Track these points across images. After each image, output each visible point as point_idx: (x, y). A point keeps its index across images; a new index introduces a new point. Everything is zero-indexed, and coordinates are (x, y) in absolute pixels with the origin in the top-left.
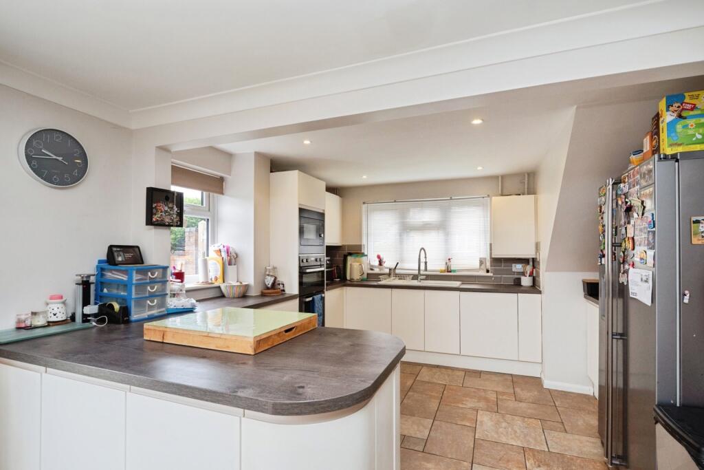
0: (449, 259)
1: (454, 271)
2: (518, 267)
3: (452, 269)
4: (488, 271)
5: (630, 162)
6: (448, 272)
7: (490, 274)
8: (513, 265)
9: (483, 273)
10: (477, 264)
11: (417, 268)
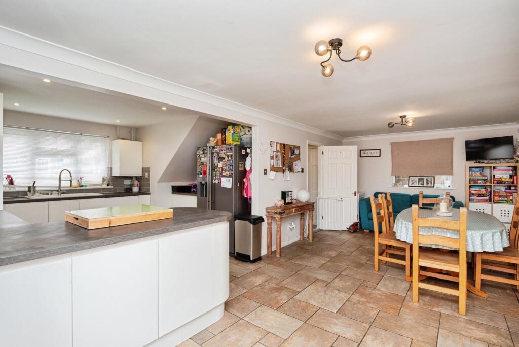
0: (81, 178)
1: (85, 186)
2: (127, 182)
3: (83, 184)
4: (108, 185)
5: (210, 140)
6: (80, 187)
7: (110, 187)
8: (125, 181)
9: (105, 186)
10: (100, 181)
11: (58, 185)
